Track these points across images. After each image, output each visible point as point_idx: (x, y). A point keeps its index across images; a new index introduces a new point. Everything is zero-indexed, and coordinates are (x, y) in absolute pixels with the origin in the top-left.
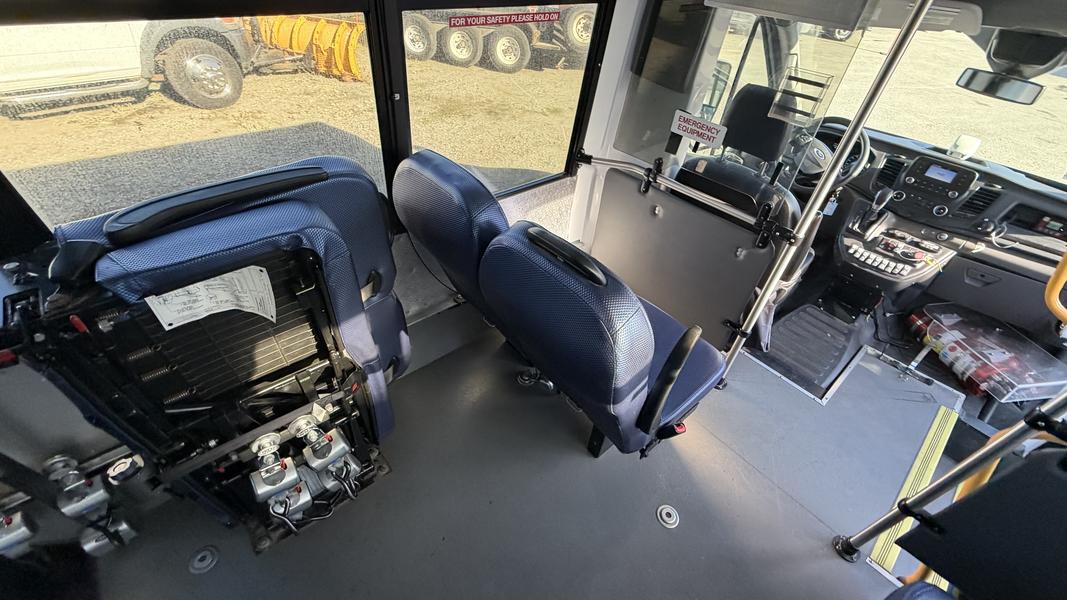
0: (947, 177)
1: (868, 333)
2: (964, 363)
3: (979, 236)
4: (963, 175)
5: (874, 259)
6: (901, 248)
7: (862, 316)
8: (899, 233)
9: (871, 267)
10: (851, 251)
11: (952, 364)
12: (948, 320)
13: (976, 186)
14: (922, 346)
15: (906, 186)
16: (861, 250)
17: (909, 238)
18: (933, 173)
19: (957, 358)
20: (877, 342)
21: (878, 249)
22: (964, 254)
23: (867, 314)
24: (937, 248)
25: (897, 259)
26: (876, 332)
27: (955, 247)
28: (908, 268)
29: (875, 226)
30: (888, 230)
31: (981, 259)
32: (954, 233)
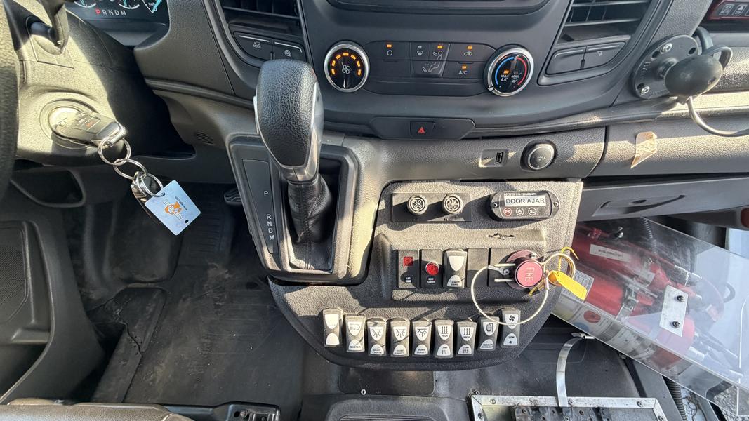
21: (399, 295)
27: (576, 169)
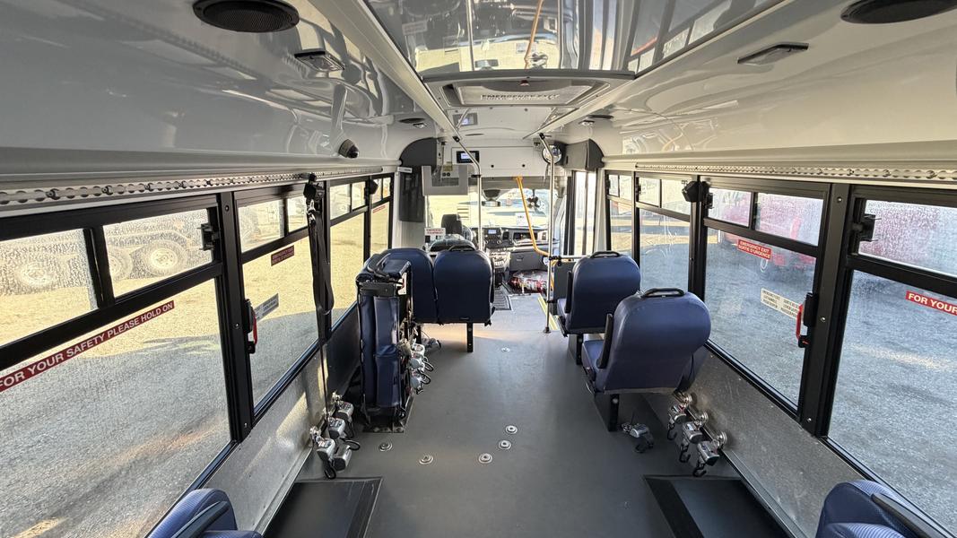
0: (494, 232)
2: (533, 285)
3: (512, 245)
4: (498, 230)
6: (497, 257)
11: (531, 287)
12: (521, 276)
13: (502, 232)
14: (521, 288)
15: (486, 238)
17: (497, 253)
18: (491, 232)
19: (531, 285)
20: (510, 293)
22: (512, 252)
24: (505, 253)
25: (498, 261)
27: (509, 251)
28: (503, 261)
31: (516, 252)
32: (506, 247)
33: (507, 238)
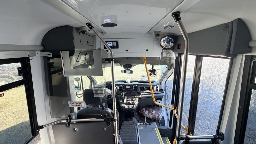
0: (129, 87)
1: (136, 120)
3: (139, 94)
4: (131, 85)
5: (128, 106)
6: (131, 102)
7: (133, 118)
8: (129, 99)
9: (129, 108)
10: (124, 107)
11: (150, 118)
12: (144, 109)
13: (134, 86)
14: (144, 117)
15: (125, 91)
16: (125, 106)
17: (131, 99)
18: (127, 87)
19: (150, 116)
20: (138, 121)
21: (128, 104)
22: (139, 98)
23: (133, 117)
24: (135, 99)
25: (132, 105)
26: (137, 119)
27: (137, 98)
28: (134, 105)
29: (125, 100)
30: (127, 99)
31: (142, 98)
32: (136, 95)
33: (137, 90)
